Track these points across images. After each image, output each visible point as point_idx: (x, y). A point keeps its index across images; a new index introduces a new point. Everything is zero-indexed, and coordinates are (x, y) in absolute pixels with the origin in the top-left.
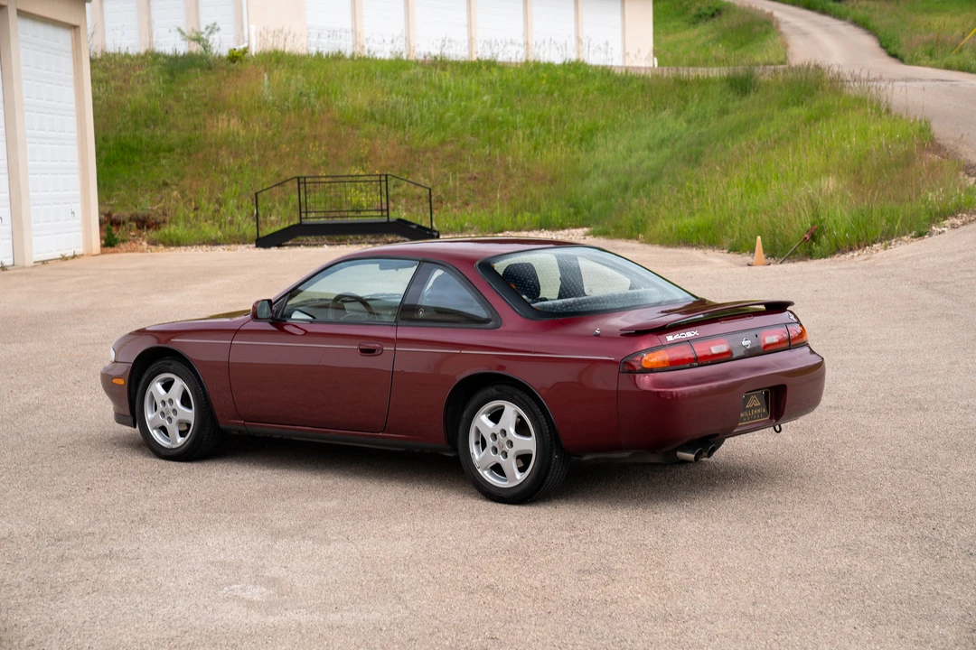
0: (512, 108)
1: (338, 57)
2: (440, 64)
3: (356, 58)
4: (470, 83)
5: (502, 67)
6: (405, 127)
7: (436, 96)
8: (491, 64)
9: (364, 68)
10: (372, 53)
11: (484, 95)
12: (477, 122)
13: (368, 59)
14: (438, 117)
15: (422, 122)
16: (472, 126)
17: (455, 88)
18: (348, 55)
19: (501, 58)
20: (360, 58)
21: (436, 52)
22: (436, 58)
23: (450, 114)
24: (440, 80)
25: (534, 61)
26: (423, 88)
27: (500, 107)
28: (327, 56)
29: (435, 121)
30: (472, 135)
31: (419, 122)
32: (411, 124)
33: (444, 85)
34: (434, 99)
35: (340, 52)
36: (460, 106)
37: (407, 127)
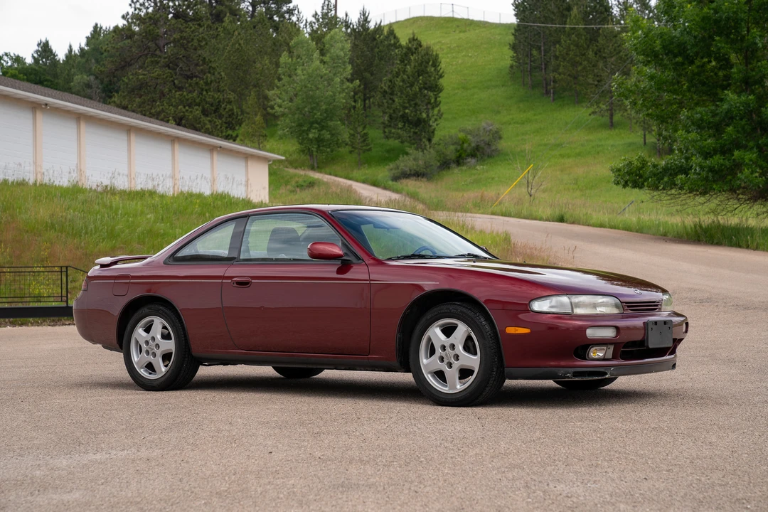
0: (171, 224)
1: (22, 184)
2: (110, 191)
3: (38, 185)
4: (137, 205)
5: (162, 196)
6: (81, 236)
7: (108, 214)
8: (152, 193)
9: (45, 192)
10: (52, 181)
11: (148, 214)
12: (143, 233)
13: (49, 186)
14: (110, 228)
15: (96, 232)
16: (139, 236)
17: (123, 208)
18: (31, 182)
19: (160, 190)
20: (41, 185)
21: (106, 182)
22: (106, 186)
23: (120, 226)
24: (111, 202)
25: (188, 192)
26: (96, 207)
27: (161, 223)
28: (13, 183)
29: (107, 232)
30: (139, 243)
31: (94, 232)
32: (86, 233)
33: (114, 205)
34: (106, 215)
35: (24, 180)
36: (128, 221)
37: (83, 236)
